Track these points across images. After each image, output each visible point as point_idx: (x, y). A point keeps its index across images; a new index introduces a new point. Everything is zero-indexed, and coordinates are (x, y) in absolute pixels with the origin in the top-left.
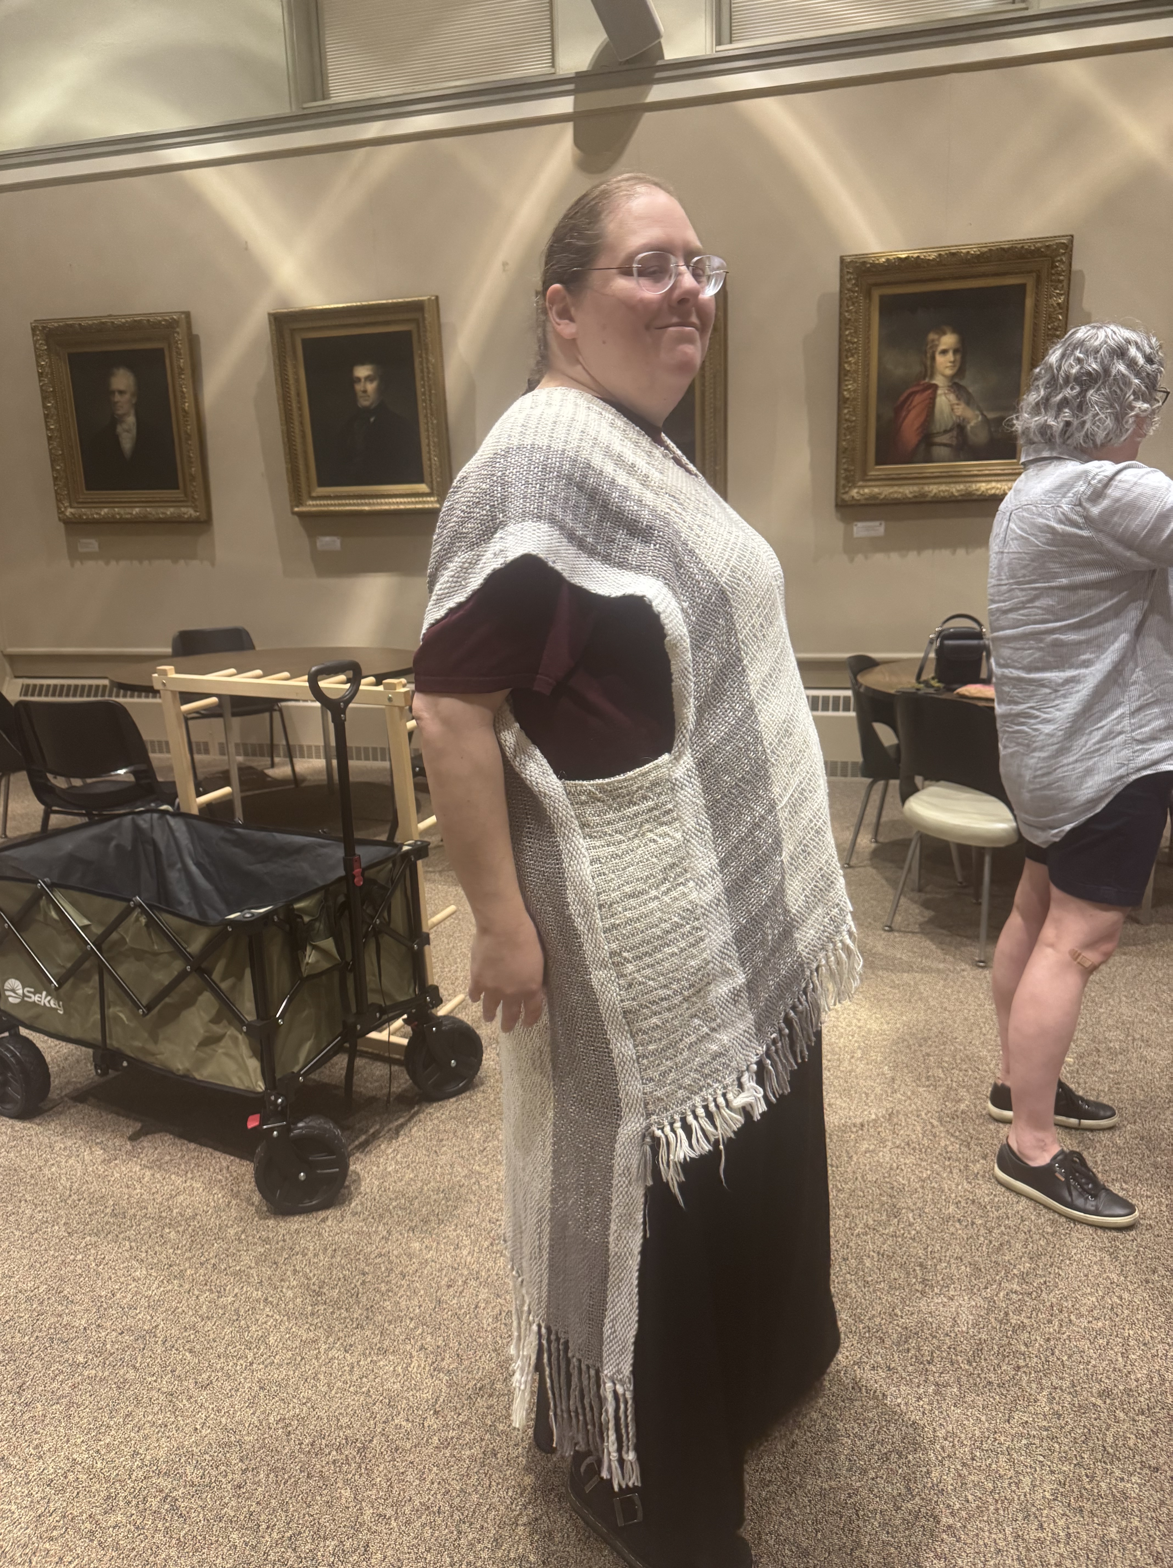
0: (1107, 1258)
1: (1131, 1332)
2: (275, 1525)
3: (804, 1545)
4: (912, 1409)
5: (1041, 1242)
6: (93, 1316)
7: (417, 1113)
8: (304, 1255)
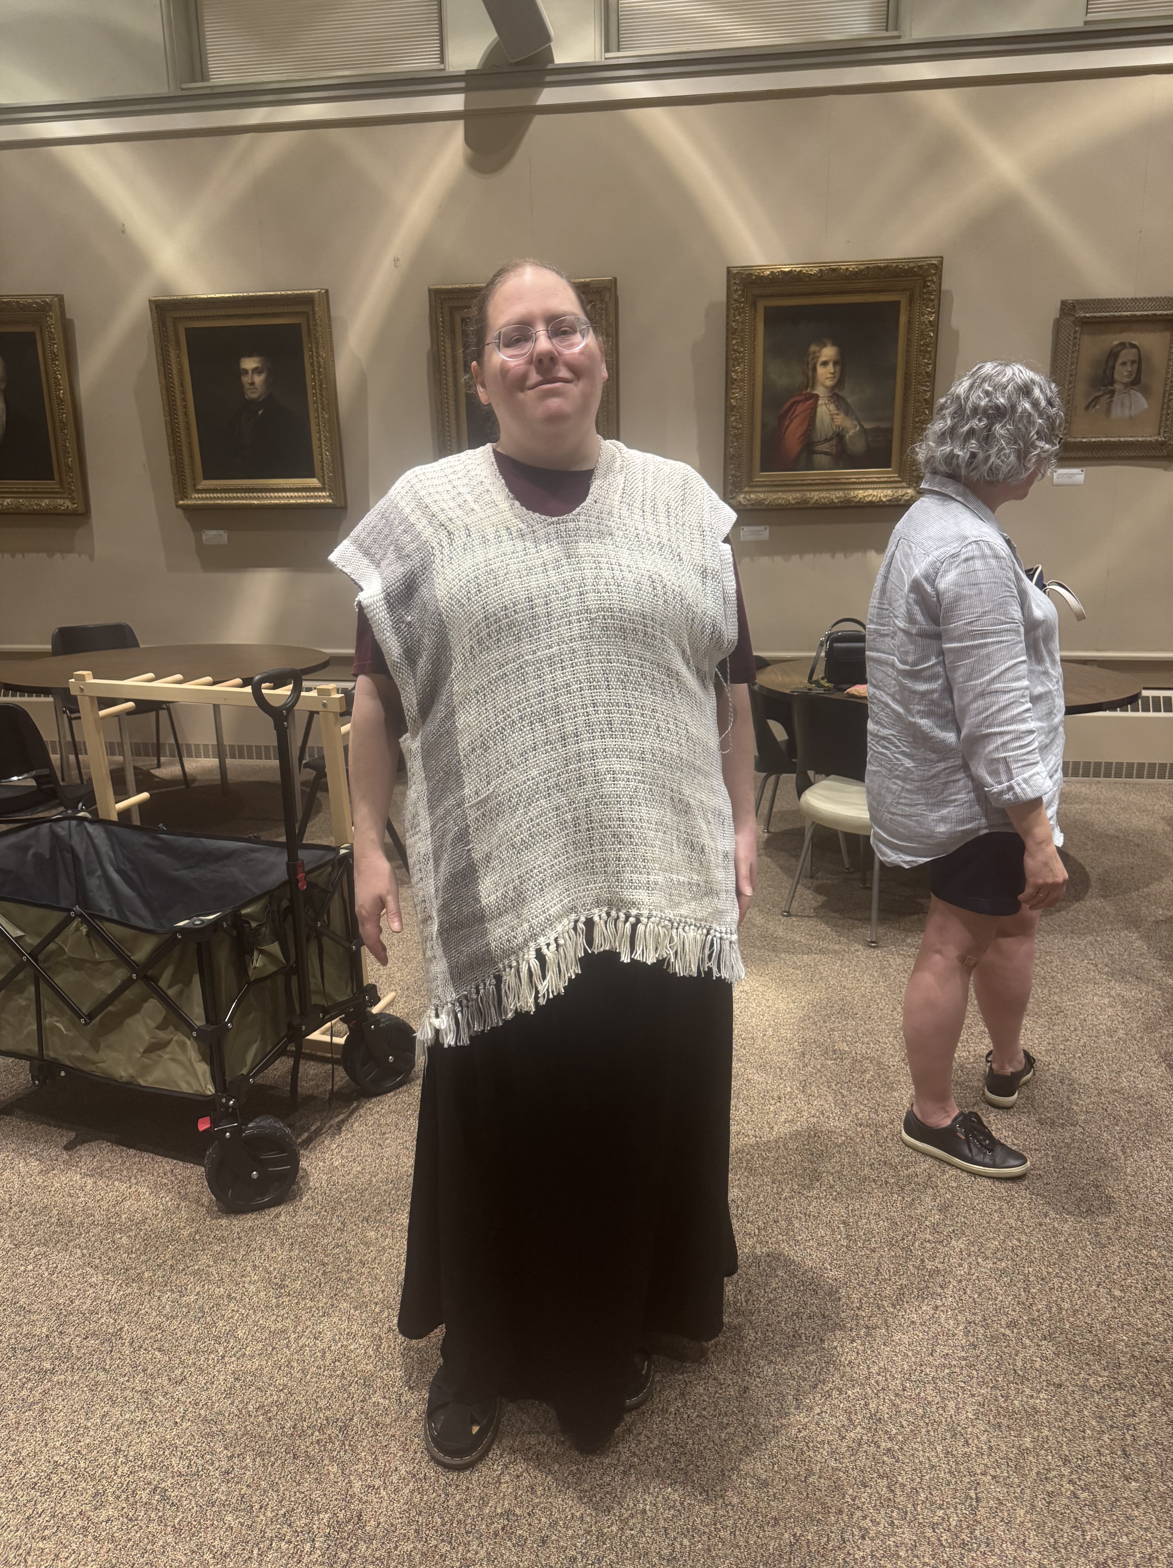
0: (1005, 1206)
1: (1031, 1270)
2: (268, 1505)
3: (764, 1477)
4: (847, 1350)
5: (947, 1195)
6: (53, 1322)
7: (357, 1108)
8: (262, 1251)
